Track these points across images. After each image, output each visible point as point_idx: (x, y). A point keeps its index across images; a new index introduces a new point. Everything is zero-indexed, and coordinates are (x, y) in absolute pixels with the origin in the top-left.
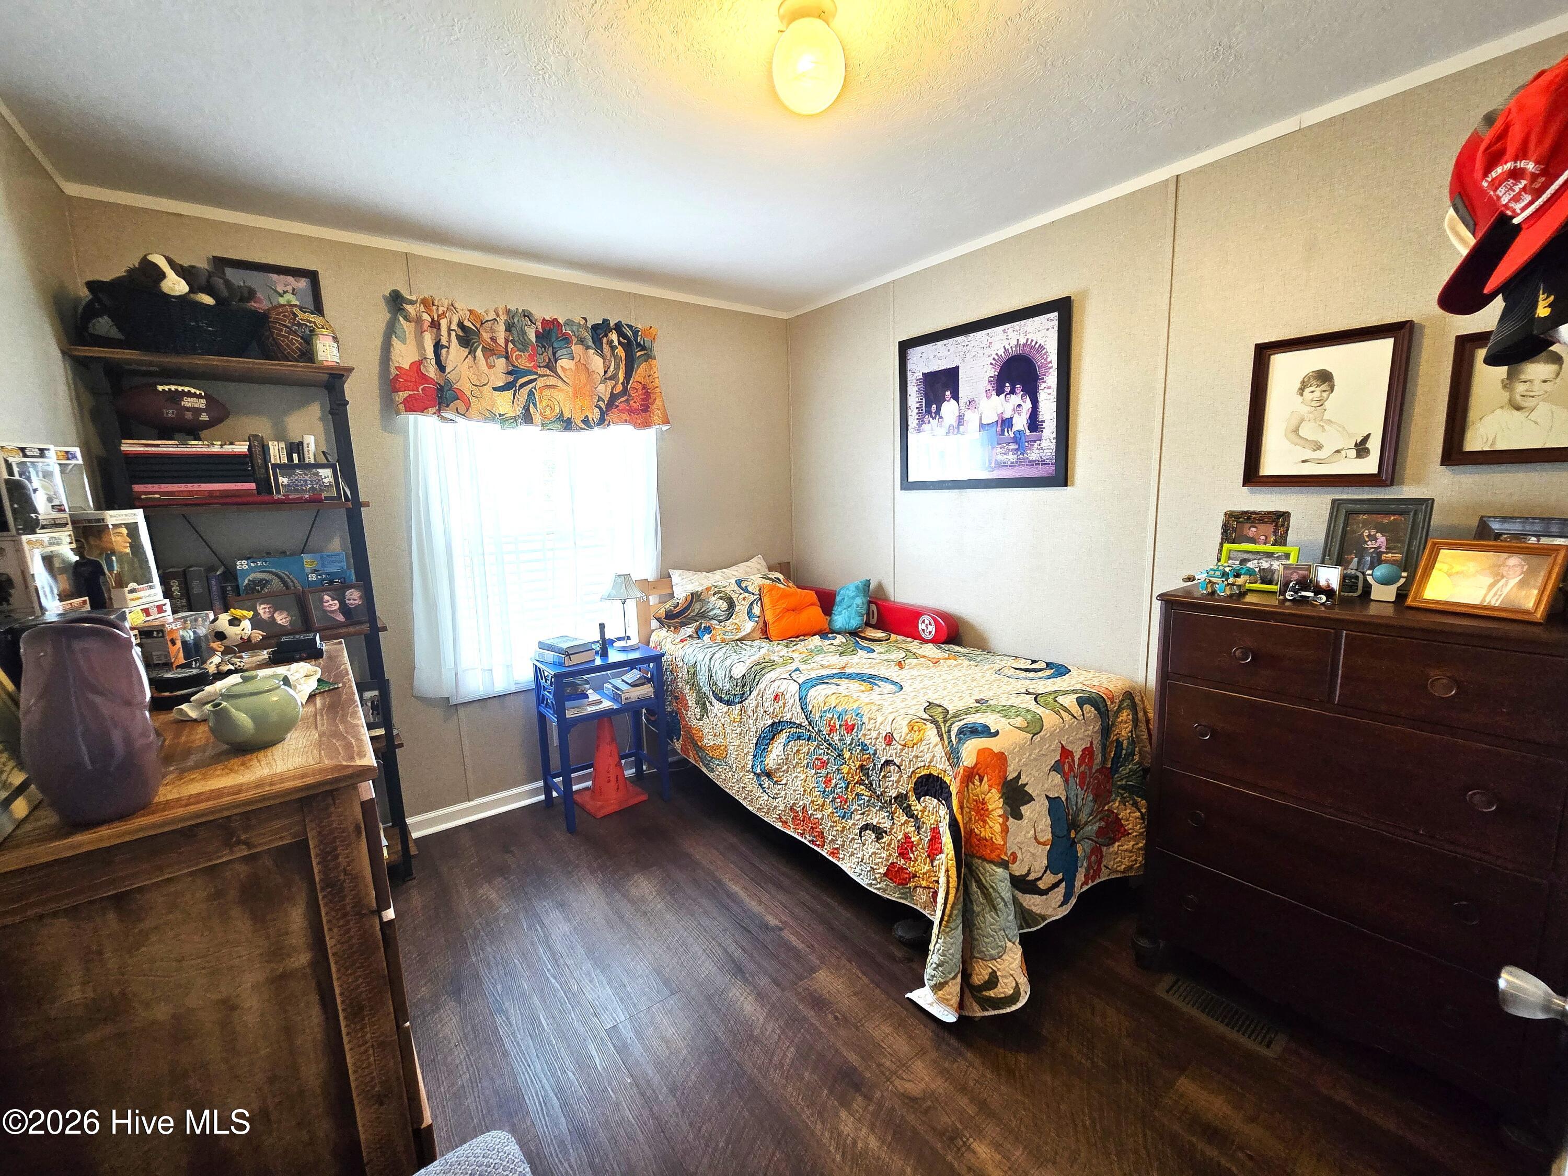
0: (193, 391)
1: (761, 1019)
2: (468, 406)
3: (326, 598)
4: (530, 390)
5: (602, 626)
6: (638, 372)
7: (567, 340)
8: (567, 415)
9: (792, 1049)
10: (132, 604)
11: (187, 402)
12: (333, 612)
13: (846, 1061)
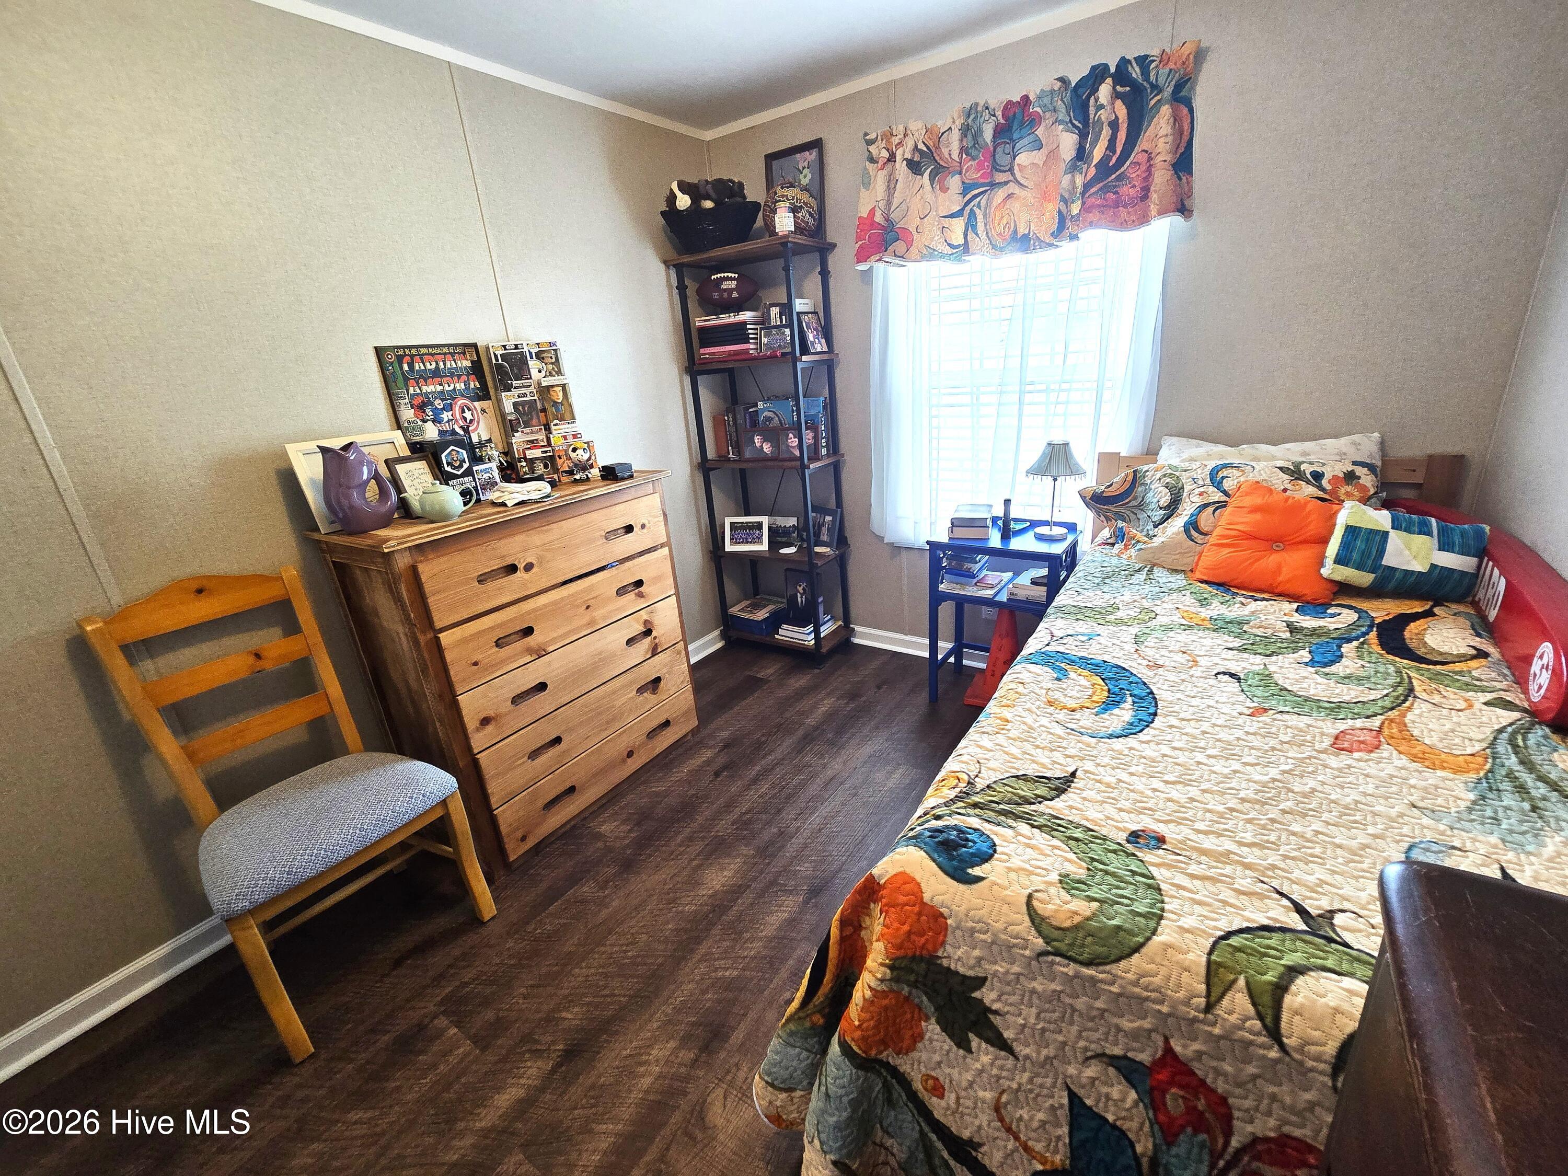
0: (730, 275)
1: (764, 934)
2: (909, 244)
3: (791, 435)
4: (972, 209)
5: (1007, 502)
6: (1147, 134)
7: (1035, 120)
8: (1022, 230)
9: (735, 973)
10: (554, 432)
11: (726, 285)
12: (793, 447)
13: (733, 1029)
